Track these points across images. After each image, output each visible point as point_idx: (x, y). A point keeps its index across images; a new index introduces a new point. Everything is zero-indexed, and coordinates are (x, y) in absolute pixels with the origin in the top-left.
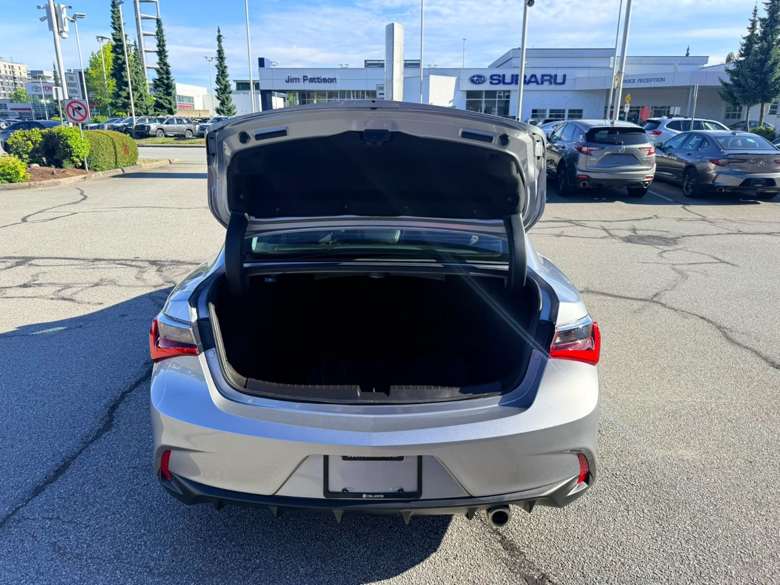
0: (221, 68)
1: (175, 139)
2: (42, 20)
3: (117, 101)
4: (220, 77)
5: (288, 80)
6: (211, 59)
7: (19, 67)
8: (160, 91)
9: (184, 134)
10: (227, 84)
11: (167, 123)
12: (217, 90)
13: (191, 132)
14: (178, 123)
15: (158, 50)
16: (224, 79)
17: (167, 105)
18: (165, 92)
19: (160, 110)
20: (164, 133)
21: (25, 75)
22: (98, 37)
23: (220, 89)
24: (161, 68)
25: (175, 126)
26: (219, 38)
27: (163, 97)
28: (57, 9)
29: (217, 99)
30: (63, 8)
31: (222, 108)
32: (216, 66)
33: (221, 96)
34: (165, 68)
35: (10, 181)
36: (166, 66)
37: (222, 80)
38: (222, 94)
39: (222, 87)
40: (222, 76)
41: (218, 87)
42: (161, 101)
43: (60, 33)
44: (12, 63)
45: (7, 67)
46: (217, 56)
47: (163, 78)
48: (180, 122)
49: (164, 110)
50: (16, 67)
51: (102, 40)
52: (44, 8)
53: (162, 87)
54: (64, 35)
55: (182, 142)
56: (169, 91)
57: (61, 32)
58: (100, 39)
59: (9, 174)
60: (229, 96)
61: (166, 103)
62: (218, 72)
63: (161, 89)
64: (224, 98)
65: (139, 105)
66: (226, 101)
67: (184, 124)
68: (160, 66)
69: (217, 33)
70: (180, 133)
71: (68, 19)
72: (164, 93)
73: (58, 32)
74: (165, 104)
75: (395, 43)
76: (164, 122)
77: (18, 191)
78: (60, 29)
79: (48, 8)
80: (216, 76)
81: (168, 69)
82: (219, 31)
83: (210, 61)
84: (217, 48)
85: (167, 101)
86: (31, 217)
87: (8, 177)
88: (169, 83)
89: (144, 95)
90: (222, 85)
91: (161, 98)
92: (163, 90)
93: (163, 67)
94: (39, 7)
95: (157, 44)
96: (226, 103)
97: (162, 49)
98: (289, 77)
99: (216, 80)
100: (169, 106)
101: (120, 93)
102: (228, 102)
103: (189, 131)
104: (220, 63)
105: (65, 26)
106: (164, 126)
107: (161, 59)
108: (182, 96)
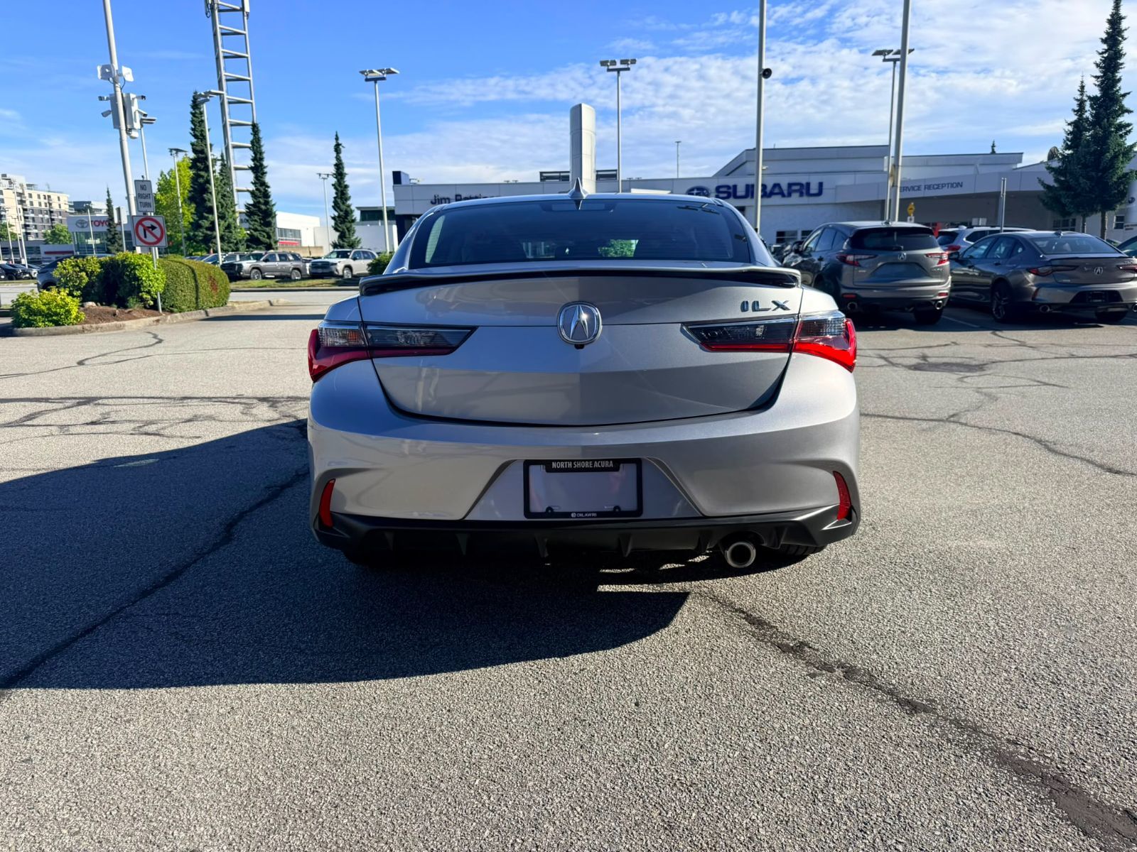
0: (339, 189)
1: (277, 282)
2: (105, 114)
3: (196, 233)
4: (339, 200)
5: (434, 201)
6: (326, 176)
7: (59, 198)
8: (256, 221)
9: (289, 274)
10: (348, 209)
11: (266, 261)
12: (334, 218)
13: (299, 273)
14: (281, 260)
15: (253, 166)
16: (343, 203)
17: (264, 239)
18: (262, 222)
19: (254, 246)
20: (261, 273)
21: (65, 208)
22: (171, 150)
23: (339, 217)
24: (257, 189)
25: (276, 263)
26: (337, 148)
27: (259, 228)
28: (125, 100)
29: (334, 231)
30: (133, 99)
31: (341, 242)
32: (333, 185)
33: (340, 225)
34: (262, 189)
35: (57, 323)
36: (264, 187)
37: (341, 204)
38: (341, 223)
39: (341, 213)
40: (341, 198)
41: (336, 214)
42: (256, 234)
43: (129, 131)
44: (49, 192)
45: (42, 197)
46: (335, 172)
47: (259, 202)
48: (283, 258)
49: (261, 246)
50: (54, 197)
51: (176, 153)
52: (108, 99)
53: (259, 215)
54: (134, 134)
55: (286, 285)
56: (267, 220)
57: (130, 130)
58: (174, 152)
59: (57, 314)
60: (351, 226)
61: (264, 237)
62: (336, 193)
63: (256, 218)
64: (344, 229)
65: (226, 238)
66: (347, 233)
67: (290, 261)
68: (256, 186)
69: (335, 141)
70: (284, 274)
71: (139, 112)
72: (260, 223)
73: (126, 130)
74: (261, 238)
75: (583, 131)
76: (262, 259)
77: (67, 337)
78: (129, 127)
79: (113, 99)
80: (333, 199)
81: (266, 191)
82: (337, 139)
83: (324, 179)
84: (335, 161)
85: (265, 234)
86: (90, 360)
87: (54, 318)
88: (268, 209)
89: (233, 226)
90: (341, 211)
91: (256, 230)
92: (260, 219)
93: (259, 187)
94: (101, 99)
95: (251, 158)
96: (347, 236)
97: (258, 164)
98: (435, 196)
99: (333, 204)
100: (268, 240)
101: (200, 222)
102: (349, 235)
103: (296, 271)
104: (338, 181)
105: (136, 122)
106: (262, 264)
107: (256, 177)
108: (285, 230)
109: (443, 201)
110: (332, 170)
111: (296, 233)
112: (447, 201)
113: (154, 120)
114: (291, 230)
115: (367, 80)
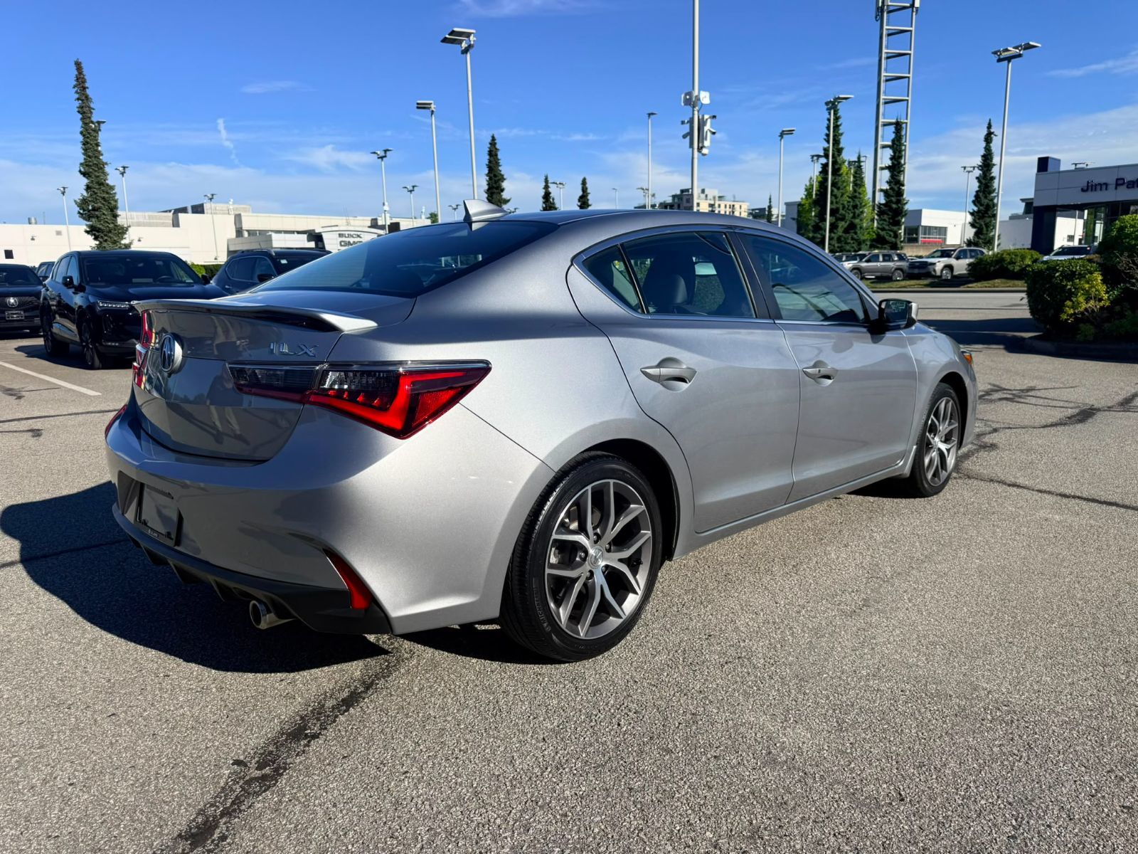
0: (984, 181)
1: (872, 283)
2: (684, 137)
3: (815, 235)
4: (981, 194)
5: (1086, 188)
6: (972, 169)
8: (885, 220)
9: (890, 275)
10: (991, 203)
11: (868, 261)
12: (972, 214)
13: (901, 273)
14: (884, 260)
15: (891, 164)
16: (986, 197)
17: (890, 238)
18: (891, 221)
19: (880, 246)
20: (861, 274)
22: (813, 156)
23: (979, 211)
24: (891, 189)
25: (878, 264)
26: (988, 138)
27: (887, 228)
28: (701, 121)
29: (970, 227)
30: (707, 120)
31: (976, 239)
32: (977, 178)
33: (978, 221)
34: (896, 188)
36: (898, 186)
37: (982, 198)
38: (979, 219)
39: (981, 208)
40: (984, 192)
41: (976, 209)
42: (882, 233)
43: (700, 149)
46: (981, 164)
47: (891, 201)
48: (887, 258)
49: (885, 246)
51: (818, 159)
52: (688, 122)
53: (888, 215)
54: (705, 151)
55: (882, 285)
56: (897, 219)
57: (702, 148)
58: (815, 158)
60: (990, 222)
61: (890, 236)
62: (979, 187)
63: (886, 217)
64: (981, 225)
65: (843, 239)
66: (985, 229)
67: (893, 261)
68: (890, 185)
69: (986, 129)
70: (885, 274)
71: (710, 131)
72: (889, 222)
73: (698, 148)
74: (887, 237)
76: (864, 260)
78: (700, 145)
79: (691, 122)
80: (974, 193)
81: (900, 189)
82: (989, 126)
83: (969, 172)
84: (983, 152)
85: (892, 233)
88: (899, 207)
89: (858, 227)
90: (982, 205)
91: (883, 229)
92: (889, 219)
93: (893, 186)
94: (683, 123)
95: (890, 157)
96: (985, 232)
97: (896, 162)
98: (1088, 182)
99: (974, 199)
100: (894, 240)
101: (820, 224)
102: (987, 231)
103: (899, 271)
104: (984, 173)
105: (706, 139)
106: (864, 265)
107: (892, 176)
108: (930, 227)
109: (1099, 187)
110: (978, 161)
111: (942, 231)
112: (1104, 187)
113: (793, 130)
114: (936, 228)
115: (1000, 60)
